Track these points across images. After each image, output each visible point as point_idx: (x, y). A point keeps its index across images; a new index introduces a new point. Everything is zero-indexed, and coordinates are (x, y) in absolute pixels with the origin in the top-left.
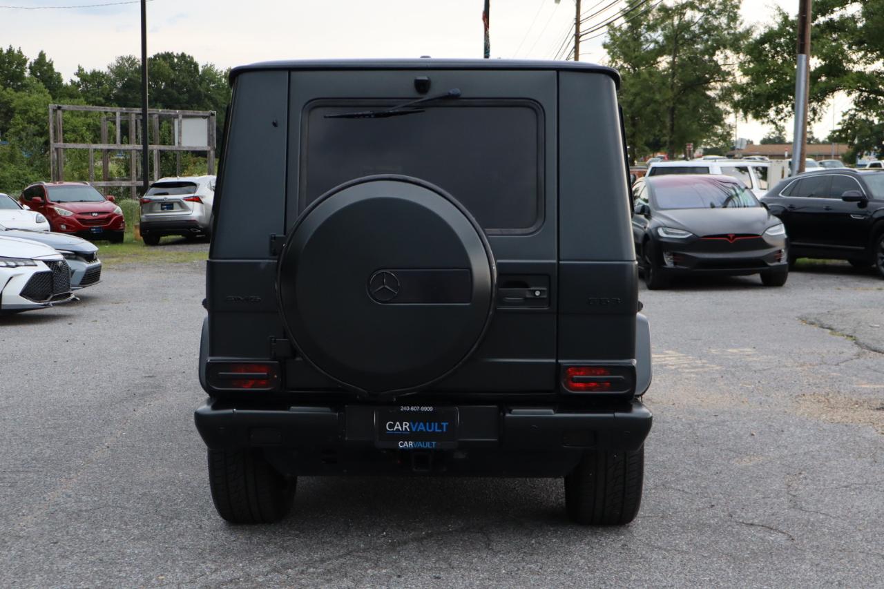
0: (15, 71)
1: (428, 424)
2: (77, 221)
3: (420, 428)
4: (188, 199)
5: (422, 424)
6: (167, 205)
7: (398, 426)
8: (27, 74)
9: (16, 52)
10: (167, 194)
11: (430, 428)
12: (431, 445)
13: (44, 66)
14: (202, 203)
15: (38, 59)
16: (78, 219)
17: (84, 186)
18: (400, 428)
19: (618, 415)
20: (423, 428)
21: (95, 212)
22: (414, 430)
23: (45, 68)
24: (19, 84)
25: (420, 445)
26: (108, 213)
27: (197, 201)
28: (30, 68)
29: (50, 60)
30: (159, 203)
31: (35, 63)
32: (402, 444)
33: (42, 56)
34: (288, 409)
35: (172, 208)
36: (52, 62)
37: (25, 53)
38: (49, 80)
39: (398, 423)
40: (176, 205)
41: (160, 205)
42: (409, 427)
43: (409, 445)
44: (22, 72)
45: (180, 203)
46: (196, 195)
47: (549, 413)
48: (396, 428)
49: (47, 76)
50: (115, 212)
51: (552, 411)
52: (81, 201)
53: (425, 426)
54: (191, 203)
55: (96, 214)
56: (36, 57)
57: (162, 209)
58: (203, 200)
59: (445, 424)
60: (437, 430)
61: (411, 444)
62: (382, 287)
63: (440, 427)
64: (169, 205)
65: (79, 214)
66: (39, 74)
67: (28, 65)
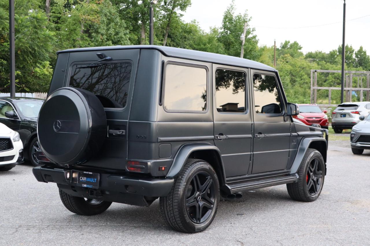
0: (348, 56)
2: (306, 121)
4: (353, 113)
6: (343, 115)
8: (354, 56)
9: (349, 47)
10: (344, 110)
12: (91, 186)
13: (362, 53)
14: (359, 114)
15: (359, 50)
16: (307, 120)
17: (315, 106)
18: (83, 179)
19: (140, 180)
20: (89, 180)
21: (314, 117)
22: (87, 180)
23: (363, 54)
24: (350, 61)
25: (88, 186)
26: (320, 118)
27: (357, 114)
28: (356, 54)
29: (365, 50)
30: (340, 114)
31: (358, 51)
32: (83, 185)
33: (361, 48)
34: (53, 169)
35: (345, 116)
36: (366, 51)
37: (354, 48)
38: (364, 59)
39: (83, 177)
40: (347, 115)
41: (340, 115)
43: (85, 186)
44: (352, 55)
45: (349, 114)
46: (357, 110)
49: (363, 57)
50: (324, 118)
51: (121, 177)
52: (311, 112)
53: (90, 179)
54: (354, 114)
55: (315, 118)
56: (359, 49)
57: (341, 117)
58: (360, 113)
61: (86, 185)
62: (57, 126)
63: (94, 180)
64: (344, 115)
65: (307, 118)
66: (359, 57)
67: (354, 53)
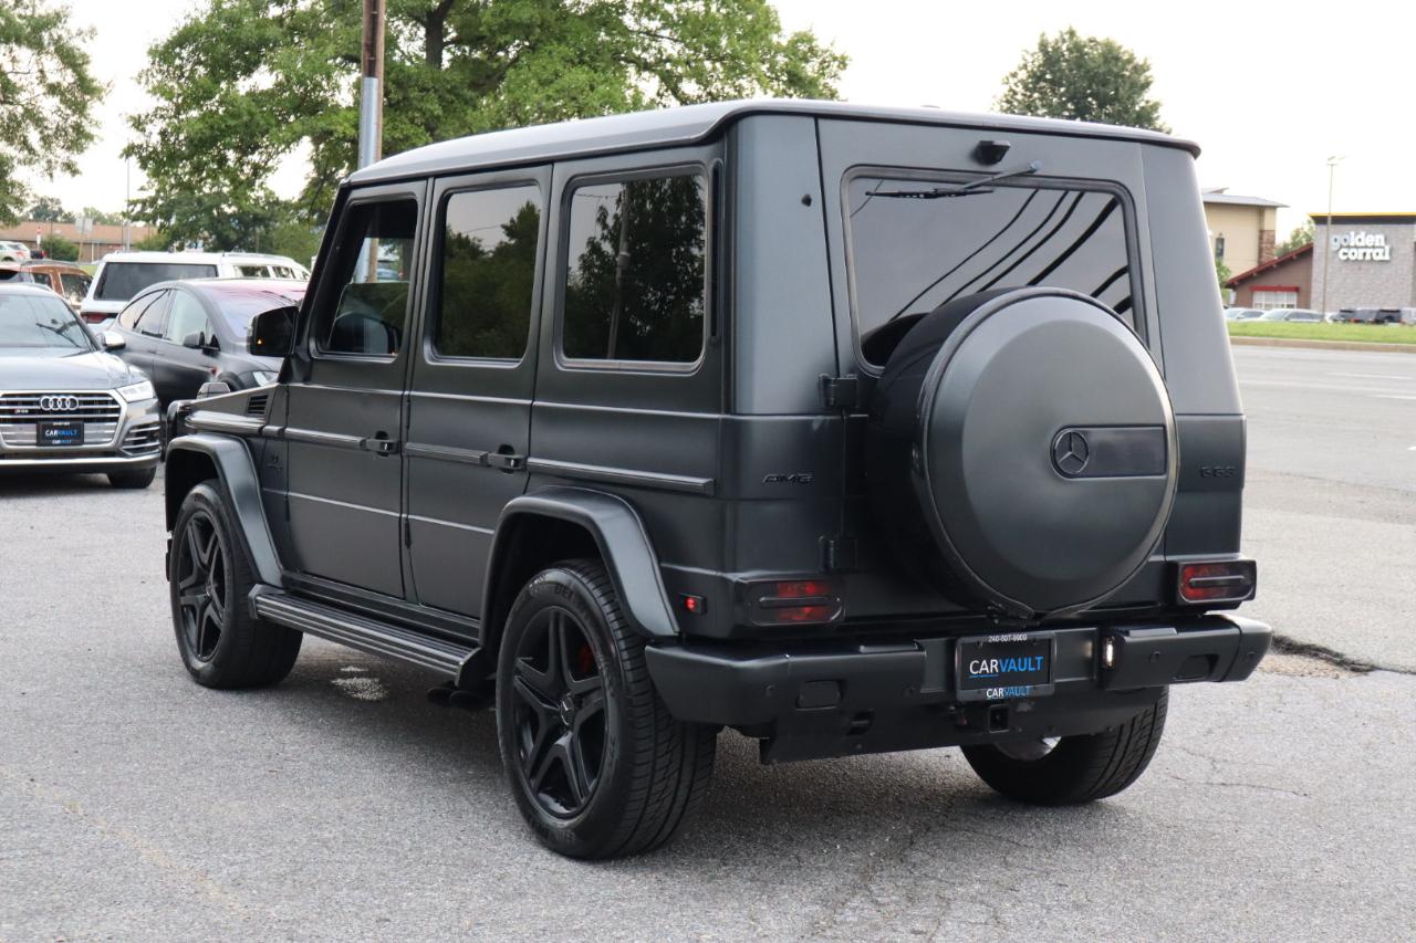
1: (1020, 660)
3: (1010, 667)
5: (1012, 661)
7: (984, 667)
11: (1023, 667)
12: (1025, 691)
18: (987, 669)
20: (1015, 667)
22: (1004, 670)
25: (1011, 691)
32: (990, 693)
34: (857, 652)
39: (984, 662)
42: (999, 666)
43: (999, 693)
47: (1170, 633)
48: (982, 669)
51: (1174, 630)
53: (1017, 663)
59: (1039, 659)
60: (1030, 669)
61: (1001, 691)
62: (1069, 453)
63: (1034, 663)
